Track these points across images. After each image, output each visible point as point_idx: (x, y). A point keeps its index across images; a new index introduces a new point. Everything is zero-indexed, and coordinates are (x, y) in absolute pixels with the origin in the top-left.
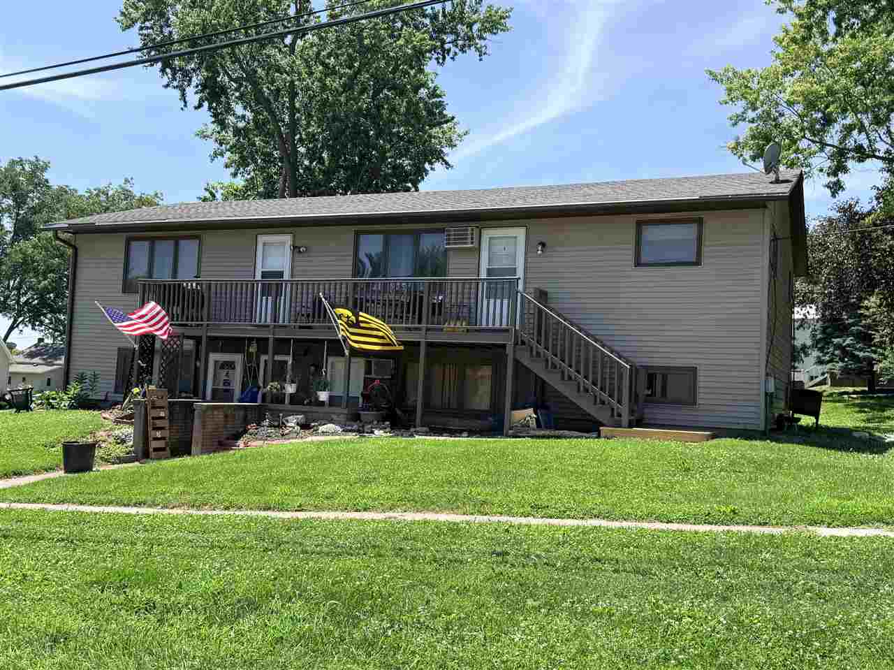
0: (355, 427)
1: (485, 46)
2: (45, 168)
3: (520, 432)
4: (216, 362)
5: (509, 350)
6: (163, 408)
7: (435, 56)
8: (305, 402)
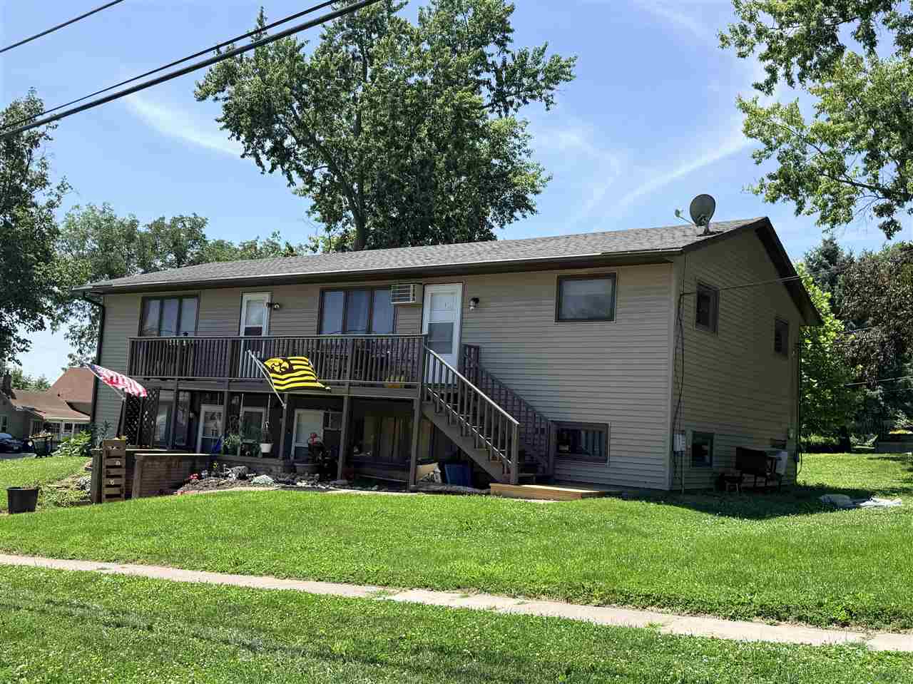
0: (287, 478)
1: (552, 95)
2: (202, 224)
3: (421, 487)
4: (206, 413)
5: (416, 406)
6: (120, 457)
7: (497, 109)
8: (247, 453)
